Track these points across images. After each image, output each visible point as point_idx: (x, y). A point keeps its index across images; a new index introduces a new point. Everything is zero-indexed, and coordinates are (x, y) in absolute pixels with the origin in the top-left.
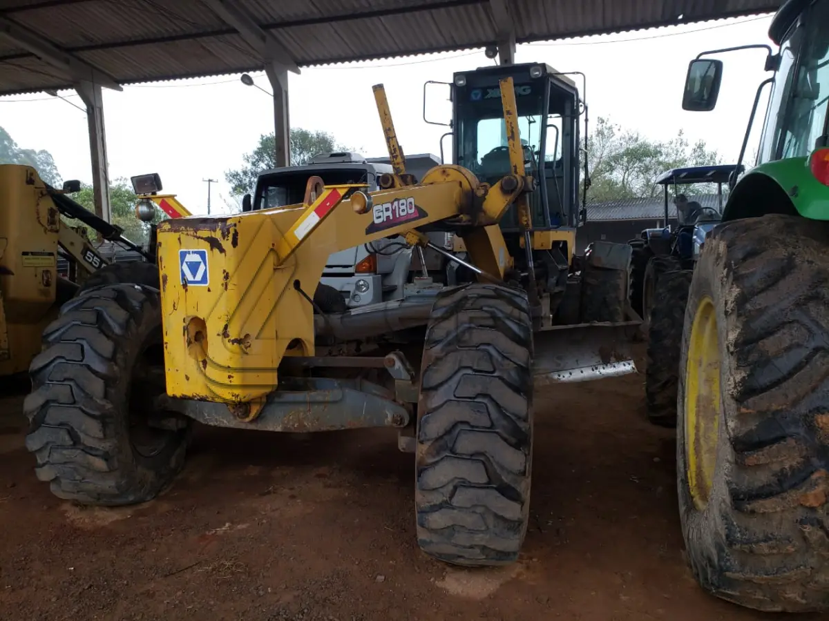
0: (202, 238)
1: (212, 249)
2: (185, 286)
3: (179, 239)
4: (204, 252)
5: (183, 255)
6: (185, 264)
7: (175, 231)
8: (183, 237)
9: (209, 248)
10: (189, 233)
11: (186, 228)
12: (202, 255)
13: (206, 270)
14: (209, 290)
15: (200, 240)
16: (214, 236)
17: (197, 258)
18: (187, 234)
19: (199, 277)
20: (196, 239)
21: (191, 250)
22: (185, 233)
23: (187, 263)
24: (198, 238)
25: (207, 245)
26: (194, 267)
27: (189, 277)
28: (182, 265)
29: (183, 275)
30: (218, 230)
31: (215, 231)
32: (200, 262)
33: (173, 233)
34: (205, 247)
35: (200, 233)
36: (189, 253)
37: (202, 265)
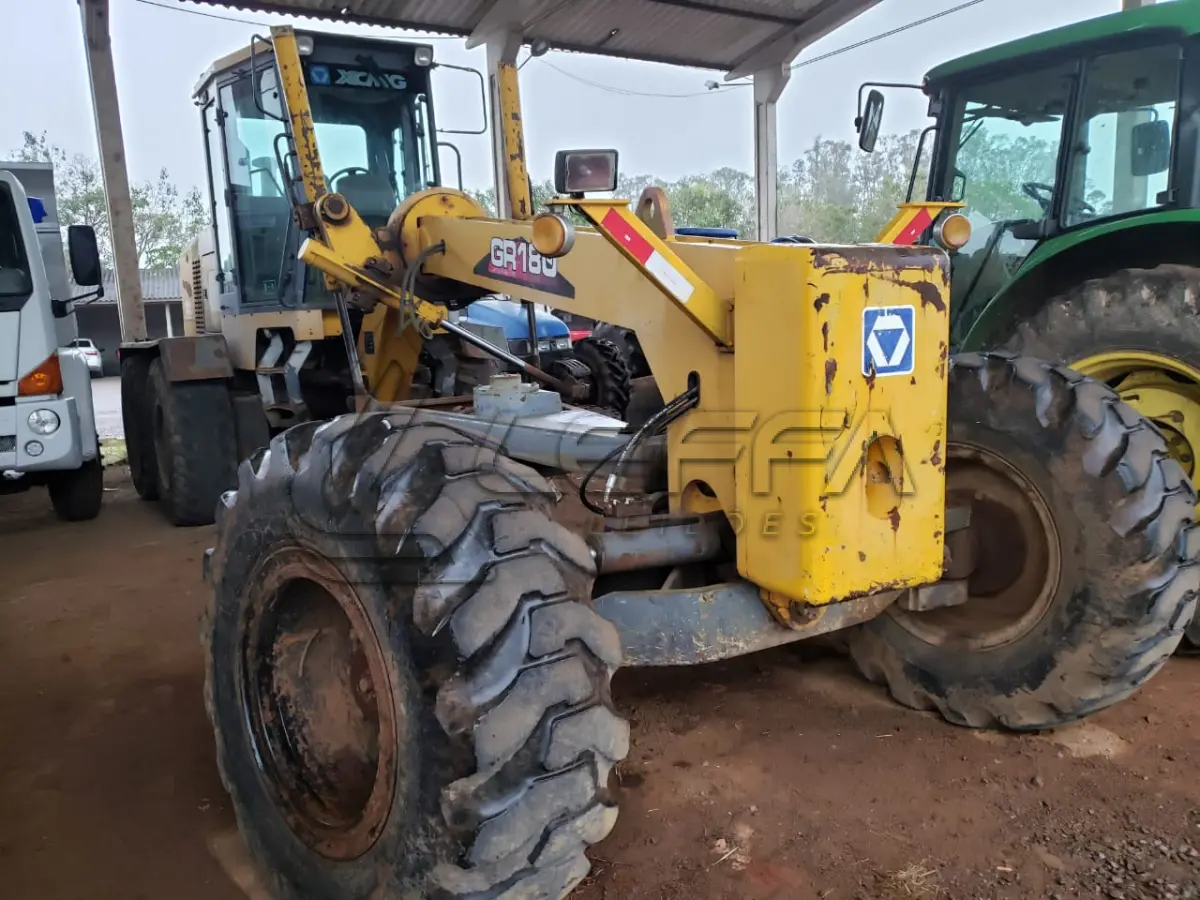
0: (908, 285)
1: (924, 305)
2: (870, 380)
3: (866, 287)
4: (910, 310)
5: (871, 317)
6: (872, 335)
7: (859, 271)
8: (873, 283)
9: (920, 301)
10: (885, 274)
11: (879, 264)
12: (906, 316)
13: (911, 343)
14: (913, 382)
15: (903, 287)
16: (928, 281)
17: (896, 322)
18: (882, 277)
19: (896, 360)
20: (897, 286)
21: (886, 308)
22: (876, 273)
23: (876, 332)
24: (902, 283)
25: (917, 296)
26: (888, 341)
27: (880, 360)
28: (866, 339)
29: (869, 357)
30: (936, 268)
31: (930, 270)
32: (901, 330)
33: (854, 275)
34: (911, 300)
35: (905, 275)
36: (882, 314)
37: (905, 333)
